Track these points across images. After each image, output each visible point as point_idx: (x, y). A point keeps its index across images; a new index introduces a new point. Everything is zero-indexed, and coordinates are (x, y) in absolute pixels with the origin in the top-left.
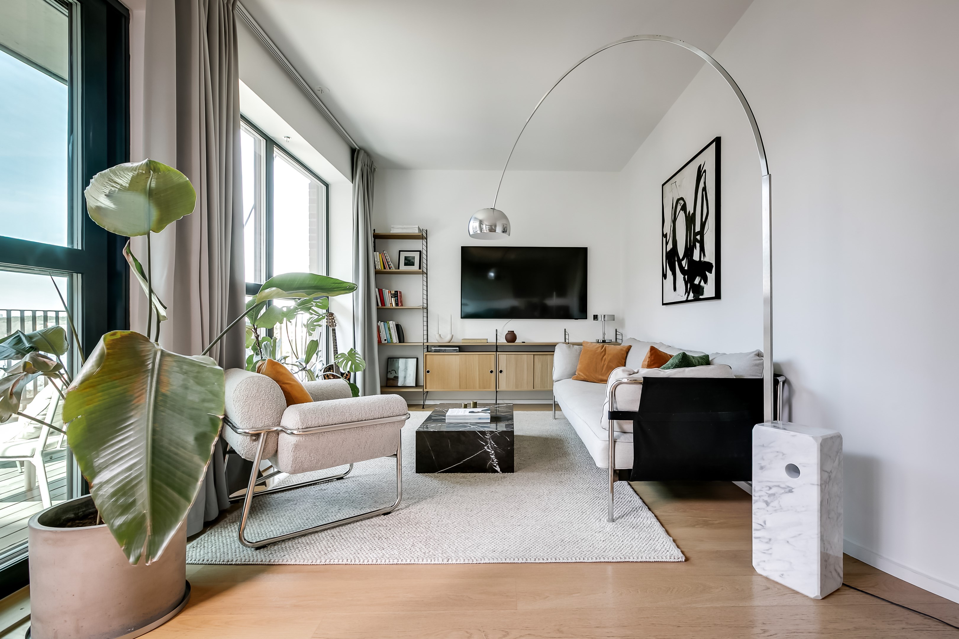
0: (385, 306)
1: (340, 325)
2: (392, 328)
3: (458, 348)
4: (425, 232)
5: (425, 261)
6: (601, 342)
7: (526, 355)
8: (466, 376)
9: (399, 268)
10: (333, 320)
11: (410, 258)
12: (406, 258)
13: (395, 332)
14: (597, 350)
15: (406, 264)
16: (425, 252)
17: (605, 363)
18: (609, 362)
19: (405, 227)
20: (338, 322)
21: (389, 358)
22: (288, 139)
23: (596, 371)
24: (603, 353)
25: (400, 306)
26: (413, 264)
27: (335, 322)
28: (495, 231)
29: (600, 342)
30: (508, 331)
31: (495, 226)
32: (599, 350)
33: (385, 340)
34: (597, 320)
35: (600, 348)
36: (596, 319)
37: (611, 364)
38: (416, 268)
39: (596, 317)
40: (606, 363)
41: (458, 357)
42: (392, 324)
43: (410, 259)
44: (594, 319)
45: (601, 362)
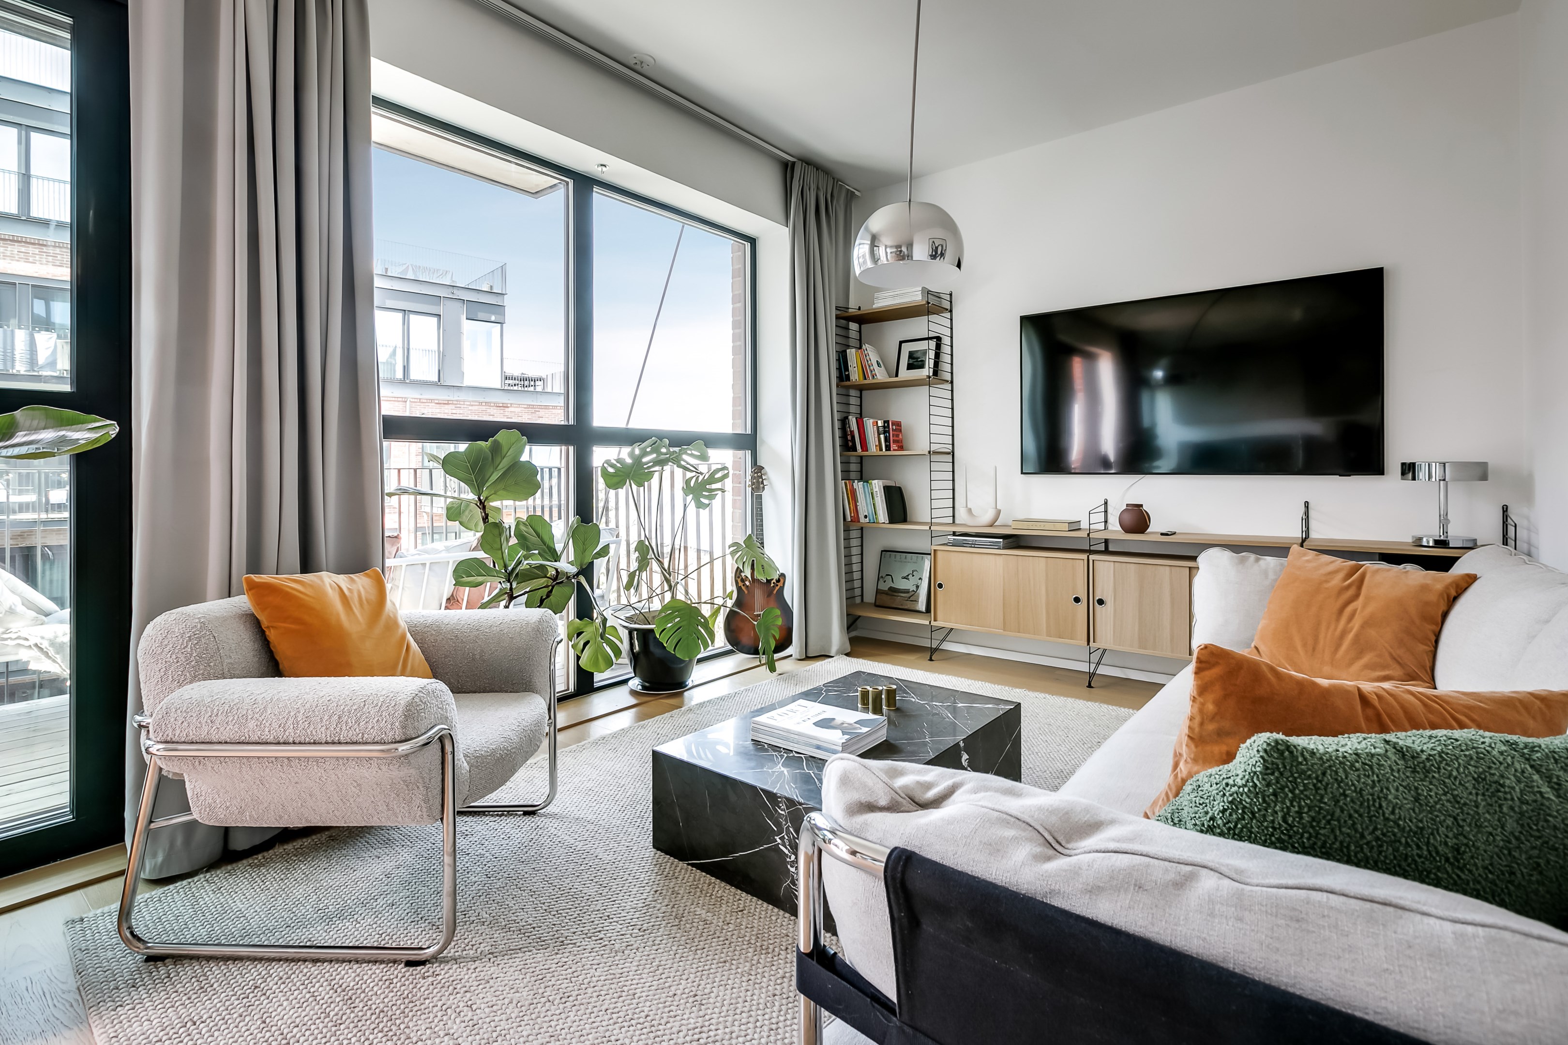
0: (867, 450)
1: (772, 487)
2: (877, 494)
3: (1001, 540)
4: (948, 297)
5: (947, 359)
6: (1431, 544)
7: (1168, 568)
8: (1018, 602)
9: (897, 375)
10: (760, 480)
11: (919, 353)
12: (911, 355)
13: (882, 501)
14: (1327, 581)
15: (910, 367)
16: (946, 340)
17: (1350, 625)
18: (1365, 625)
19: (898, 292)
20: (771, 483)
21: (882, 551)
22: (604, 168)
23: (1314, 649)
24: (1351, 592)
25: (894, 450)
26: (921, 366)
27: (762, 483)
28: (910, 256)
29: (1425, 543)
30: (1127, 505)
31: (910, 245)
32: (1337, 581)
33: (866, 517)
34: (1414, 479)
35: (1341, 575)
36: (1410, 475)
37: (1372, 633)
38: (926, 372)
39: (1409, 469)
40: (1356, 624)
41: (1000, 560)
42: (877, 485)
43: (918, 355)
44: (1403, 473)
45: (1338, 619)
